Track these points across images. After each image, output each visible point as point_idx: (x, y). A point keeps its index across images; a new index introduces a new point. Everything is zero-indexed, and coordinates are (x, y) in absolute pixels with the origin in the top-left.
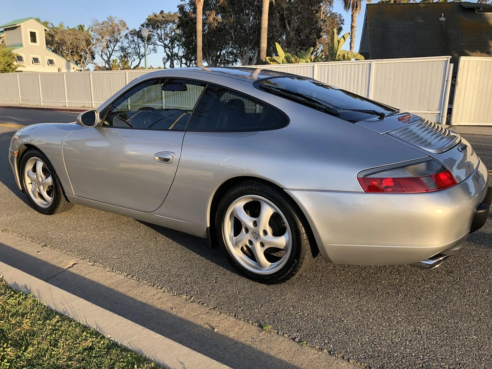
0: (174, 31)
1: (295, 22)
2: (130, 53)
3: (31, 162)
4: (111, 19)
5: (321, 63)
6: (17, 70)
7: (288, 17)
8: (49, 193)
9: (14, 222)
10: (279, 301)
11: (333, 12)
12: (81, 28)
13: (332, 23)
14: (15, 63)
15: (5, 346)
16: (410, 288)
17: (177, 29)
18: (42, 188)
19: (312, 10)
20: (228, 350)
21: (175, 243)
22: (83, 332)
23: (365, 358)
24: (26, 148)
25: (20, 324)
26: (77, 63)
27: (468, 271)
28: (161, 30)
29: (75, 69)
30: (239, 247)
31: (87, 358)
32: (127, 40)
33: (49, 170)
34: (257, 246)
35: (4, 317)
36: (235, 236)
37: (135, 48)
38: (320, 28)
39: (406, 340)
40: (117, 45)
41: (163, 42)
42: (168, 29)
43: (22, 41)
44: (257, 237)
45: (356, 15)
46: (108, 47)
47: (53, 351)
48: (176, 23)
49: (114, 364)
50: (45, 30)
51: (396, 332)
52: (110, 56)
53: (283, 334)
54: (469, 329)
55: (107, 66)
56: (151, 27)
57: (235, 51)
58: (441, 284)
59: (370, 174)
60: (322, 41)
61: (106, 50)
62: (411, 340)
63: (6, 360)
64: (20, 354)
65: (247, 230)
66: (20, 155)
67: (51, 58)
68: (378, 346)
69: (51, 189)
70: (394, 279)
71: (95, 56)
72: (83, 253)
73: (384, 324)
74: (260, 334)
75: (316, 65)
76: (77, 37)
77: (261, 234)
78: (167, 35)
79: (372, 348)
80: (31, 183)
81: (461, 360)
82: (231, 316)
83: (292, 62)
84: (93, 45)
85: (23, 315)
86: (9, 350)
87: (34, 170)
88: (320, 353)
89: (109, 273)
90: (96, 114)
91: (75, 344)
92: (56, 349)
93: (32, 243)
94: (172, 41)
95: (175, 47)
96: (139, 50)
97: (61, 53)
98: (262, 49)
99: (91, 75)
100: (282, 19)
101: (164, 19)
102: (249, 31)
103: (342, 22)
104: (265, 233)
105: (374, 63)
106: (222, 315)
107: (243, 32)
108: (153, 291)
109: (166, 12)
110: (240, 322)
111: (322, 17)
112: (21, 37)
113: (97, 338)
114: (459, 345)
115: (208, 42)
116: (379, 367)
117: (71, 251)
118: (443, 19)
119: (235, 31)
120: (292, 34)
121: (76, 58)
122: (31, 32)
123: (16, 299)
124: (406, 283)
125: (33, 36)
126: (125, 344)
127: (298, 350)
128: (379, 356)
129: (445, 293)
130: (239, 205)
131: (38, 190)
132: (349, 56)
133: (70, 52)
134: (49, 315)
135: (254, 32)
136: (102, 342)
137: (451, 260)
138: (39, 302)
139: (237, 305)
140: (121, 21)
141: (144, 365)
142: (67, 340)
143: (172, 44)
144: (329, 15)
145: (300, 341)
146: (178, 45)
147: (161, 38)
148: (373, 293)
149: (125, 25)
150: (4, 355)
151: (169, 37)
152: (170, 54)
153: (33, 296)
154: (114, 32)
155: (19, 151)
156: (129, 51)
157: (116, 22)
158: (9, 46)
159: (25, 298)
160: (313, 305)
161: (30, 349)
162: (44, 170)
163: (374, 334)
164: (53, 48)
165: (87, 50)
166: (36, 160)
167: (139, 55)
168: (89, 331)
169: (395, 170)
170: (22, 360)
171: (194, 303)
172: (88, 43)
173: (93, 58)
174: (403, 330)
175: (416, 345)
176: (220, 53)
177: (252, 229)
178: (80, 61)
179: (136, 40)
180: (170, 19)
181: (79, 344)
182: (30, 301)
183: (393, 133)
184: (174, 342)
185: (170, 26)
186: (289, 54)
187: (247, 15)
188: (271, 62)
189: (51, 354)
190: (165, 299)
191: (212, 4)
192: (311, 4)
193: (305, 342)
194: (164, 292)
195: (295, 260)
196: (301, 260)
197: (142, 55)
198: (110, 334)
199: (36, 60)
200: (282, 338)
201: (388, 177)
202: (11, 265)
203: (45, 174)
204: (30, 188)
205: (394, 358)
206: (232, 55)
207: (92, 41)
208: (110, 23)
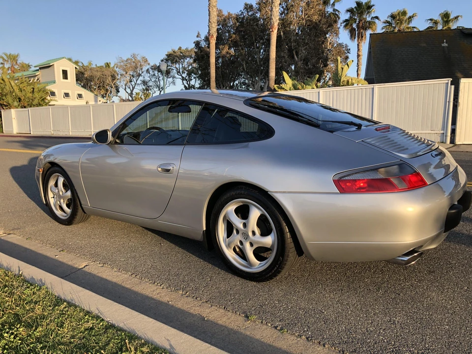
0: (191, 65)
1: (303, 52)
2: (151, 86)
3: (54, 178)
4: (134, 56)
5: (326, 88)
6: (50, 104)
7: (296, 48)
8: (68, 206)
9: (37, 232)
10: (267, 296)
11: (339, 42)
12: (108, 65)
13: (338, 52)
14: (48, 98)
15: (18, 326)
16: (391, 285)
17: (194, 63)
18: (62, 201)
19: (318, 41)
20: (215, 336)
21: (177, 248)
22: (85, 316)
23: (340, 343)
24: (50, 165)
25: (33, 310)
26: (103, 97)
27: (449, 271)
28: (179, 64)
29: (101, 102)
30: (231, 248)
31: (87, 336)
32: (149, 75)
33: (69, 185)
34: (247, 246)
35: (20, 304)
36: (228, 238)
37: (155, 81)
38: (327, 57)
39: (380, 329)
40: (139, 79)
41: (181, 75)
42: (186, 63)
43: (55, 78)
44: (246, 236)
45: (362, 44)
46: (131, 81)
47: (59, 330)
48: (192, 58)
49: (109, 341)
50: (76, 68)
51: (372, 322)
52: (133, 89)
53: (267, 323)
54: (442, 320)
55: (130, 99)
56: (170, 62)
57: (247, 81)
58: (422, 282)
59: (345, 177)
60: (329, 70)
61: (129, 84)
62: (385, 329)
63: (18, 338)
64: (30, 333)
65: (238, 232)
66: (45, 173)
67: (80, 93)
68: (353, 333)
69: (70, 202)
70: (377, 278)
71: (120, 90)
72: (94, 257)
73: (362, 315)
74: (246, 324)
75: (322, 91)
76: (104, 73)
77: (250, 234)
78: (184, 68)
79: (347, 335)
80: (53, 197)
81: (431, 346)
82: (221, 308)
83: (298, 89)
84: (118, 79)
85: (36, 303)
86: (21, 329)
87: (56, 185)
88: (299, 339)
89: (116, 273)
90: (109, 133)
91: (78, 325)
92: (62, 329)
93: (51, 249)
94: (189, 74)
95: (191, 80)
96: (159, 83)
97: (90, 88)
98: (270, 78)
99: (114, 106)
100: (290, 50)
101: (182, 54)
102: (260, 62)
103: (348, 51)
104: (254, 233)
105: (377, 87)
106: (213, 307)
107: (255, 64)
108: (154, 287)
109: (184, 48)
110: (229, 313)
111: (329, 47)
112: (54, 75)
113: (97, 320)
114: (430, 334)
115: (222, 74)
116: (352, 351)
117: (84, 255)
118: (445, 45)
119: (247, 63)
120: (300, 64)
121: (103, 92)
122: (63, 71)
123: (31, 290)
124: (388, 281)
125: (65, 73)
126: (121, 325)
127: (279, 336)
128: (353, 342)
129: (424, 289)
130: (230, 209)
131: (59, 203)
132: (354, 81)
133: (97, 86)
134: (58, 303)
135: (264, 64)
136: (101, 324)
137: (435, 261)
138: (51, 292)
139: (227, 299)
140: (143, 58)
141: (135, 341)
142: (72, 322)
143: (189, 77)
144: (335, 45)
145: (281, 329)
146: (194, 78)
147: (179, 72)
148: (355, 290)
149: (147, 61)
150: (17, 334)
151: (187, 71)
152: (187, 86)
153: (47, 288)
154: (136, 68)
155: (44, 168)
156: (150, 85)
157: (139, 58)
158: (44, 83)
159: (39, 289)
160: (298, 299)
161: (40, 329)
162: (64, 185)
163: (351, 323)
164: (82, 84)
165: (112, 85)
166: (58, 176)
167: (159, 88)
168: (91, 315)
169: (367, 173)
170: (32, 338)
171: (189, 298)
172: (113, 77)
173: (118, 91)
174: (379, 321)
175: (389, 333)
176: (233, 84)
177: (242, 230)
178: (106, 94)
179: (157, 75)
180: (187, 54)
181: (82, 325)
182: (44, 292)
183: (368, 141)
184: (164, 325)
185: (187, 60)
186: (296, 82)
187: (258, 48)
188: (279, 90)
189: (57, 333)
190: (163, 294)
191: (225, 39)
192: (318, 36)
193: (286, 330)
194: (163, 288)
195: (281, 258)
196: (286, 258)
197: (162, 88)
198: (109, 318)
199: (67, 95)
200: (265, 327)
201: (360, 178)
202: (30, 264)
203: (65, 189)
204: (52, 201)
205: (367, 344)
206: (244, 85)
207: (117, 76)
208: (134, 60)
